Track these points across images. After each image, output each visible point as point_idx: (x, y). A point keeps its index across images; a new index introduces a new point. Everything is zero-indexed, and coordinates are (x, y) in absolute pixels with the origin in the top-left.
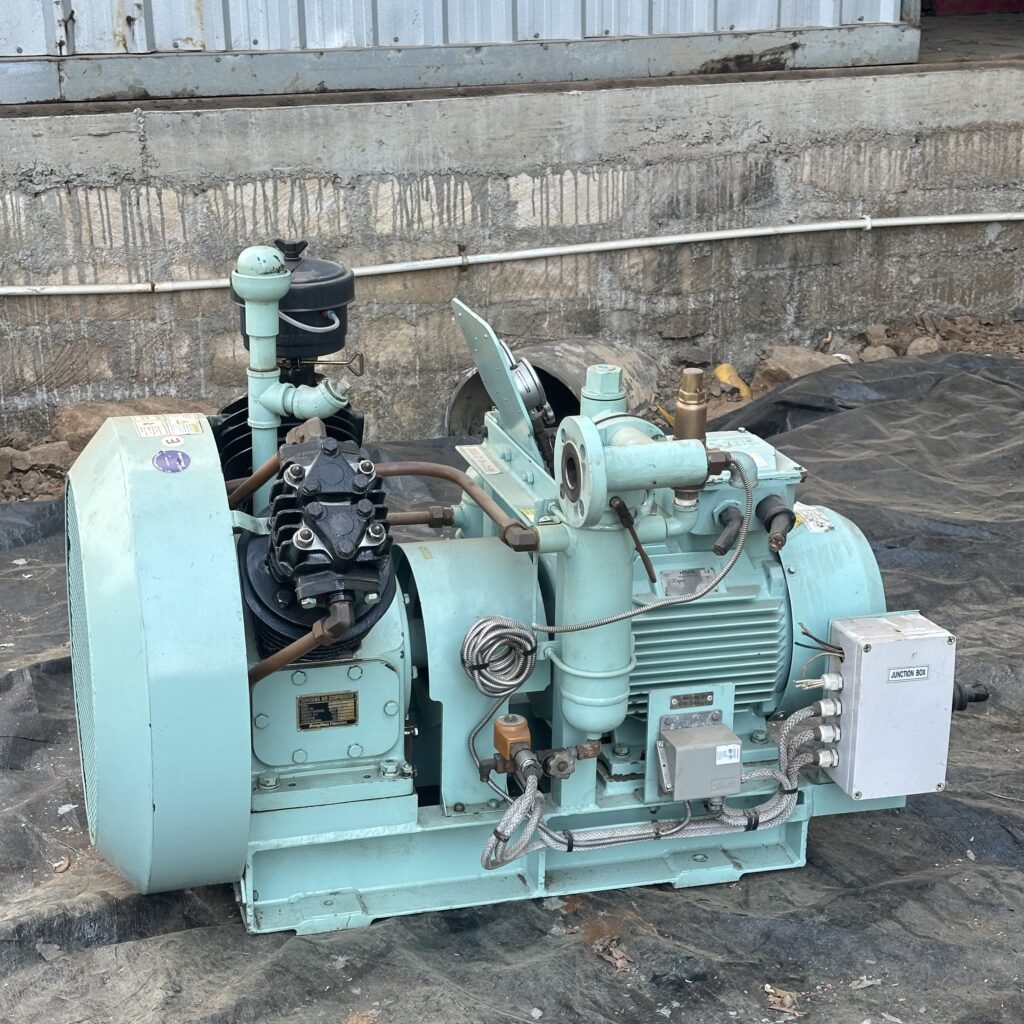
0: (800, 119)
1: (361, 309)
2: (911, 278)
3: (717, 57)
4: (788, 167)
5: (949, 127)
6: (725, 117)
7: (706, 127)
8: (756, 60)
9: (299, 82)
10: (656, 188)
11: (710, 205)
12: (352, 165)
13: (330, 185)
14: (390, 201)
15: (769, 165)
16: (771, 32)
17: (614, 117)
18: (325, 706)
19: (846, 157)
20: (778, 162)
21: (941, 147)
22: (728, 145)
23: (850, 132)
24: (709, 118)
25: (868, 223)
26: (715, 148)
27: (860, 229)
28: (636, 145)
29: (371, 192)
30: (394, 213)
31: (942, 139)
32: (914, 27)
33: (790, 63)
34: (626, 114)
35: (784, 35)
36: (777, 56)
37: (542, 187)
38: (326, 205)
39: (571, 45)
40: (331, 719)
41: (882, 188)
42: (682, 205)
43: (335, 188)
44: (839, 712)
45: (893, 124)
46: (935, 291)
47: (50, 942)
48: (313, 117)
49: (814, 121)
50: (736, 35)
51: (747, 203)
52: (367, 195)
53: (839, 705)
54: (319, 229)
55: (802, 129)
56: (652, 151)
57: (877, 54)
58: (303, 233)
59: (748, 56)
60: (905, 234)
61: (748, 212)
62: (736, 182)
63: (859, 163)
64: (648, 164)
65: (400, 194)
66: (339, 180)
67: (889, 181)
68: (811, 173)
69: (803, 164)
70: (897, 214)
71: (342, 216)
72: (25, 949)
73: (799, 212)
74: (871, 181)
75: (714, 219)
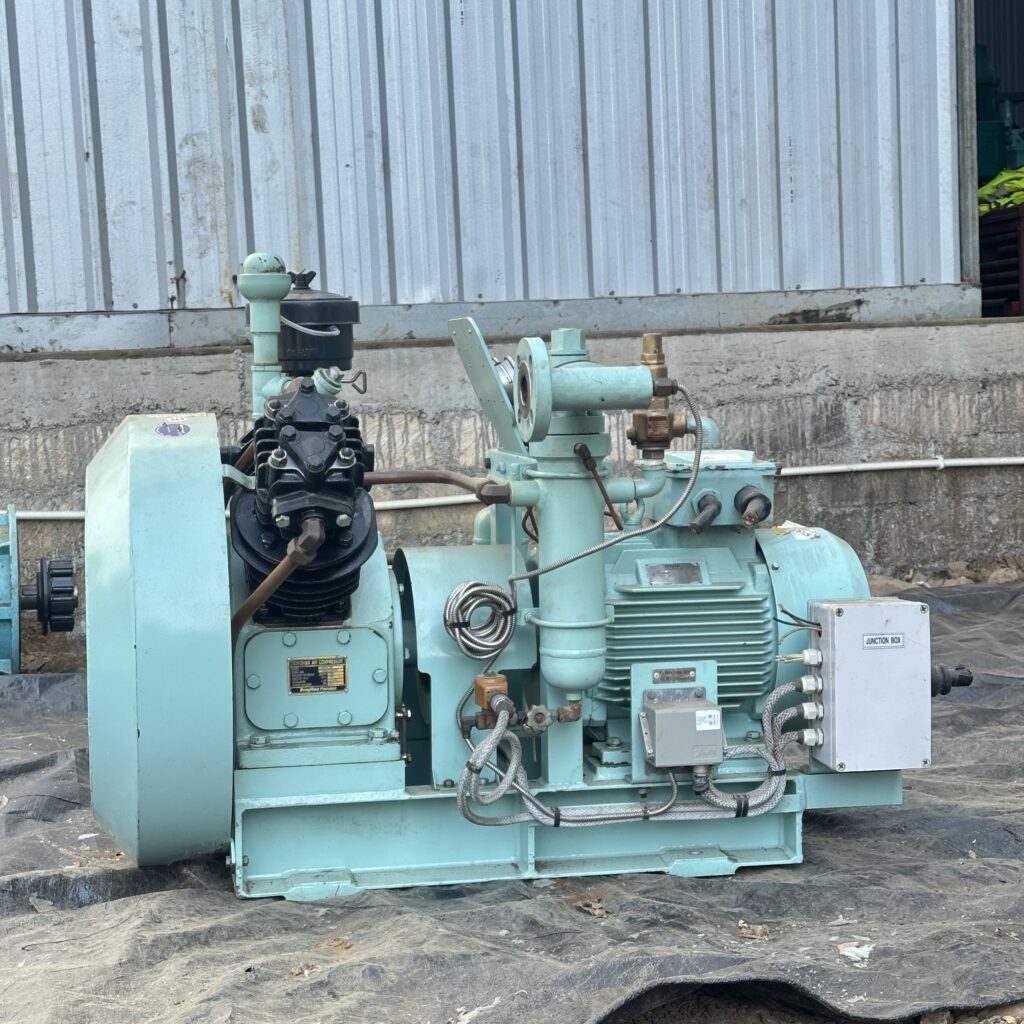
0: (867, 364)
1: (446, 538)
2: (990, 518)
3: (784, 312)
4: (858, 410)
5: (1015, 374)
6: (793, 361)
7: (774, 371)
8: (822, 315)
9: (389, 331)
10: (729, 427)
11: (783, 443)
12: (436, 401)
13: (415, 420)
14: (473, 435)
15: (838, 407)
16: (835, 290)
17: (686, 360)
18: (315, 670)
19: (914, 400)
20: (848, 404)
21: (1008, 392)
22: (797, 388)
23: (916, 377)
24: (778, 362)
25: (941, 462)
26: (784, 390)
27: (934, 469)
28: (707, 386)
29: (455, 427)
30: (477, 446)
31: (1008, 385)
32: (975, 286)
33: (855, 318)
34: (697, 357)
35: (848, 292)
36: (843, 311)
37: (618, 423)
38: (412, 438)
39: (644, 300)
40: (321, 684)
41: (953, 431)
42: (755, 443)
43: (420, 424)
44: (820, 687)
45: (959, 370)
46: (1015, 532)
47: (44, 898)
48: (400, 358)
49: (880, 366)
50: (802, 292)
51: (820, 442)
52: (450, 429)
53: (820, 680)
54: (406, 460)
55: (869, 373)
56: (723, 392)
57: (941, 309)
58: (390, 464)
59: (814, 311)
60: (980, 475)
61: (821, 451)
62: (807, 422)
63: (927, 406)
64: (720, 404)
65: (482, 428)
66: (424, 415)
67: (959, 424)
68: (881, 415)
69: (873, 406)
70: (970, 455)
71: (428, 449)
72: (18, 899)
73: (872, 452)
74: (941, 424)
75: (788, 456)
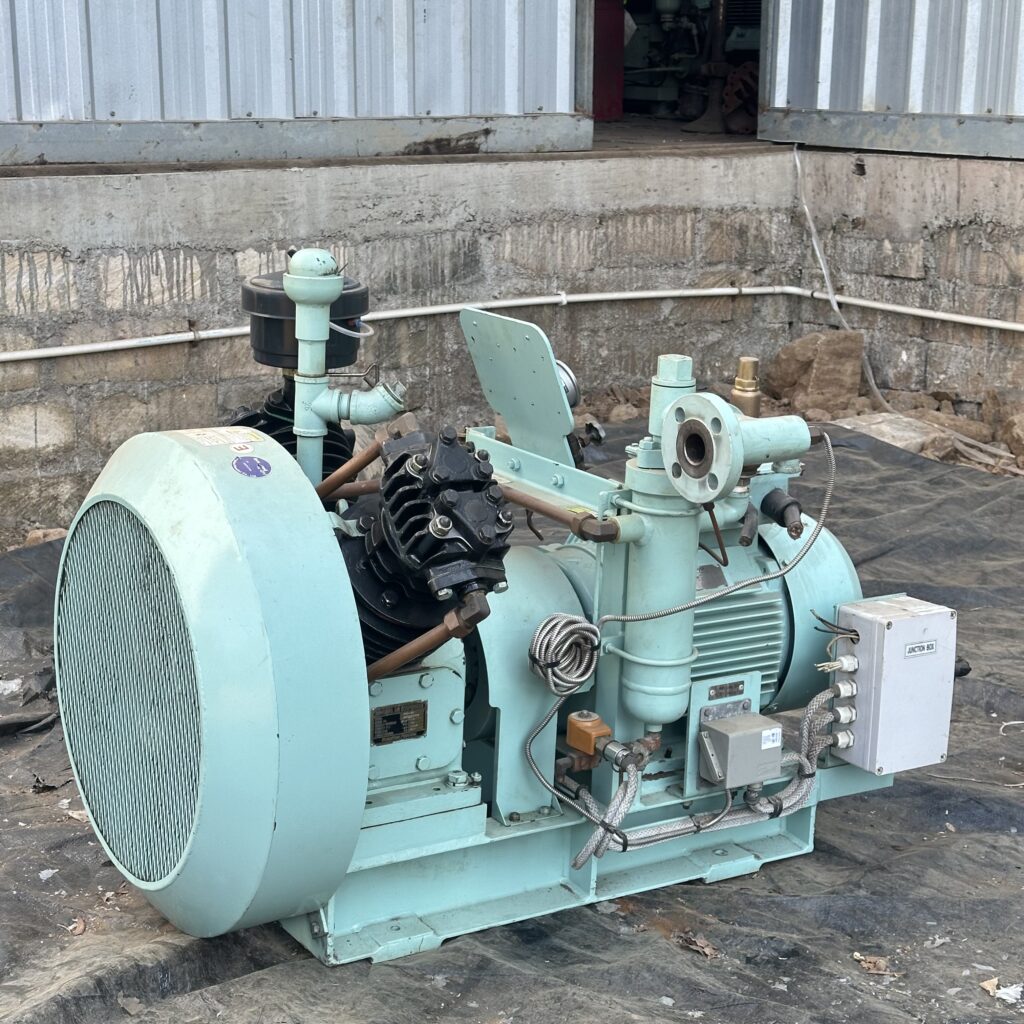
0: (501, 199)
1: (92, 388)
2: (600, 350)
3: (419, 139)
4: (491, 245)
5: (627, 210)
6: (434, 196)
7: (417, 205)
8: (453, 144)
9: (19, 153)
10: (375, 265)
11: (424, 281)
12: (81, 238)
13: (59, 258)
14: (121, 276)
15: (475, 243)
16: (466, 118)
17: (334, 194)
18: (397, 718)
19: (541, 236)
20: (483, 240)
21: (621, 228)
22: (438, 224)
23: (544, 213)
24: (420, 196)
25: (564, 298)
26: (427, 226)
27: (556, 305)
28: (355, 222)
29: (101, 267)
30: (125, 287)
31: (621, 221)
32: (588, 117)
33: (483, 148)
34: (345, 191)
35: (477, 120)
36: (472, 140)
37: (268, 261)
38: (55, 279)
39: (285, 124)
40: (402, 731)
41: (573, 266)
42: (398, 281)
43: (64, 262)
44: (855, 692)
45: (580, 205)
46: (620, 364)
47: (129, 996)
48: (42, 188)
49: (513, 201)
50: (435, 120)
51: (458, 279)
52: (97, 269)
53: (854, 686)
54: (49, 304)
55: (503, 209)
56: (370, 228)
57: (558, 141)
58: (32, 308)
59: (446, 140)
60: (593, 309)
61: (459, 288)
62: (447, 258)
63: (552, 242)
64: (367, 240)
65: (130, 267)
66: (68, 254)
67: (578, 261)
68: (512, 251)
69: (505, 242)
70: (587, 290)
71: (73, 291)
72: (109, 1004)
73: (503, 288)
74: (563, 259)
75: (428, 294)
